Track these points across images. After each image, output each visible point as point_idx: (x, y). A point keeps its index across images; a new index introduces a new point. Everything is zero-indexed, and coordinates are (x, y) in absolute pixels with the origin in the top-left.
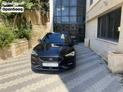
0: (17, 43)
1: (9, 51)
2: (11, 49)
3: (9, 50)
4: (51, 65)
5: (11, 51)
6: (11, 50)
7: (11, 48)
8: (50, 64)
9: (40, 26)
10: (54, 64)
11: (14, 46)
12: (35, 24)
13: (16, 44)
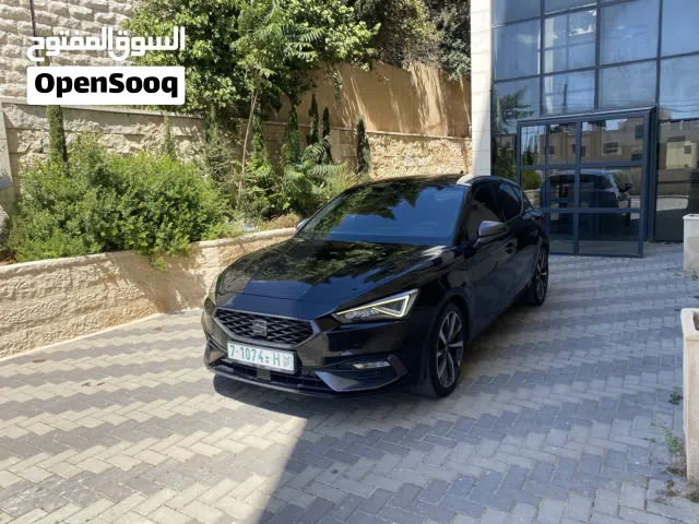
0: (230, 240)
1: (193, 278)
2: (199, 266)
3: (192, 272)
4: (261, 358)
5: (200, 277)
6: (200, 272)
7: (199, 260)
8: (258, 350)
9: (432, 144)
10: (277, 353)
11: (215, 251)
12: (398, 138)
13: (224, 245)
